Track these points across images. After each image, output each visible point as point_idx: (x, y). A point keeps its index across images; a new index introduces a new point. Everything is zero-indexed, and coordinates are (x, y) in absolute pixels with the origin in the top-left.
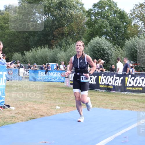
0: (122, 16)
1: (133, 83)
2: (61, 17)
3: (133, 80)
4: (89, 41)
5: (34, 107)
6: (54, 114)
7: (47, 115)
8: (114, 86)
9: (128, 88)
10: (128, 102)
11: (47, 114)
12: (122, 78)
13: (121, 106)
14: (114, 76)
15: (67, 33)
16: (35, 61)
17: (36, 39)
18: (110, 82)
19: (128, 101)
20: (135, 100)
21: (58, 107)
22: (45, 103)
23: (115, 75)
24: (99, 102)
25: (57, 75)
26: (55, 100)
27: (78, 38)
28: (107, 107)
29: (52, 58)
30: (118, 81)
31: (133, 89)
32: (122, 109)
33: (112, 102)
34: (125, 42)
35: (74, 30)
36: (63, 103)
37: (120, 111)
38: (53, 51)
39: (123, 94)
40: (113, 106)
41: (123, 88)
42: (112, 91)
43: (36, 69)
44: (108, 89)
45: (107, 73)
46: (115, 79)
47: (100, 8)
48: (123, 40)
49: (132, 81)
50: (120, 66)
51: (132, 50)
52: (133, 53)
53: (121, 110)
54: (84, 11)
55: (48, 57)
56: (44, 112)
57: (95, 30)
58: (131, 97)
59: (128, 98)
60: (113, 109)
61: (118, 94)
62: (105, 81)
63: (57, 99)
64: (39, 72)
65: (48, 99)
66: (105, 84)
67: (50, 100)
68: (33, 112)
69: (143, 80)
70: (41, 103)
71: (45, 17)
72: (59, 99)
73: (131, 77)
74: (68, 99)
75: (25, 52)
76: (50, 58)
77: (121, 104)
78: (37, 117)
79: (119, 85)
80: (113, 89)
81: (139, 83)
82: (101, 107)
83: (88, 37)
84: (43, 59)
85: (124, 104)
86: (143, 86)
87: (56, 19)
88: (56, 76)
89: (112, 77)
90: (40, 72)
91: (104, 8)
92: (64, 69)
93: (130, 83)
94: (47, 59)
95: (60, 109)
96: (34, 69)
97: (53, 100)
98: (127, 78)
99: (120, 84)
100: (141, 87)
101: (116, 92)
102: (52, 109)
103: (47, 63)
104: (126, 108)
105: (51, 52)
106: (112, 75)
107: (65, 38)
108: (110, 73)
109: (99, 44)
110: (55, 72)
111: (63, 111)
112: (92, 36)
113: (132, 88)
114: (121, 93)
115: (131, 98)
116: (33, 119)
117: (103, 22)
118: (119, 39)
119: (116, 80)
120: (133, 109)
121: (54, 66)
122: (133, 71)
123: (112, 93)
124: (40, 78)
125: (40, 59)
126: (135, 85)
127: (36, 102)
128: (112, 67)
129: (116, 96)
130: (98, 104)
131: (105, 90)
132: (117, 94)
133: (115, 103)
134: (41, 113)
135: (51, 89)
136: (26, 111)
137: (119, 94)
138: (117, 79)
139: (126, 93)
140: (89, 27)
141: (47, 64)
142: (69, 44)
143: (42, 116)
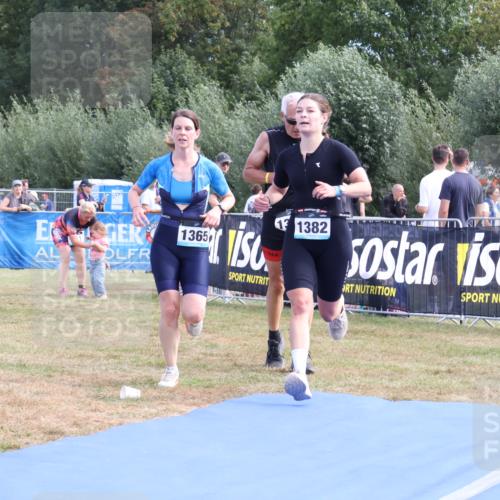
1: (495, 272)
3: (495, 256)
4: (283, 72)
5: (15, 391)
6: (111, 425)
7: (75, 429)
8: (402, 289)
9: (467, 297)
10: (471, 364)
11: (76, 424)
12: (439, 247)
13: (438, 381)
14: (399, 239)
15: (177, 27)
16: (17, 170)
18: (383, 266)
19: (472, 359)
21: (131, 392)
22: (70, 373)
23: (405, 234)
24: (331, 364)
25: (126, 236)
26: (115, 357)
27: (228, 53)
28: (371, 389)
29: (100, 155)
30: (419, 261)
31: (496, 298)
32: (440, 394)
33: (392, 363)
34: (455, 73)
35: (207, 16)
38: (109, 122)
39: (448, 326)
40: (398, 384)
42: (394, 312)
43: (24, 206)
44: (375, 302)
45: (368, 222)
46: (408, 252)
48: (444, 61)
49: (487, 263)
51: (490, 113)
52: (493, 125)
53: (438, 400)
55: (82, 152)
56: (63, 417)
57: (309, 14)
58: (486, 338)
60: (395, 399)
61: (422, 323)
62: (359, 265)
63: (126, 351)
64: (40, 223)
65: (82, 352)
66: (357, 275)
67: (92, 356)
68: (9, 414)
70: (49, 372)
72: (134, 350)
73: (485, 242)
76: (90, 153)
77: (437, 373)
78: (27, 440)
79: (427, 282)
80: (397, 301)
82: (339, 389)
83: (277, 50)
84: (59, 162)
85: (449, 372)
88: (121, 239)
89: (393, 244)
90: (45, 221)
93: (480, 272)
94: (80, 157)
95: (142, 399)
96: (15, 209)
97: (106, 358)
98: (466, 245)
99: (430, 277)
101: (415, 316)
102: (104, 398)
103: (78, 177)
104: (458, 392)
105: (97, 127)
106: (389, 234)
107: (162, 57)
108: (382, 222)
110: (117, 222)
111: (153, 411)
113: (488, 295)
114: (435, 320)
116: (10, 448)
118: (425, 59)
119: (410, 256)
121: (114, 192)
122: (493, 214)
123: (393, 322)
124: (45, 254)
125: (44, 161)
127: (22, 366)
128: (392, 195)
129: (411, 337)
130: (324, 371)
131: (358, 308)
132: (418, 324)
133: (406, 369)
134: (49, 421)
137: (427, 323)
138: (416, 254)
139: (463, 316)
141: (77, 183)
142: (184, 85)
143: (53, 433)
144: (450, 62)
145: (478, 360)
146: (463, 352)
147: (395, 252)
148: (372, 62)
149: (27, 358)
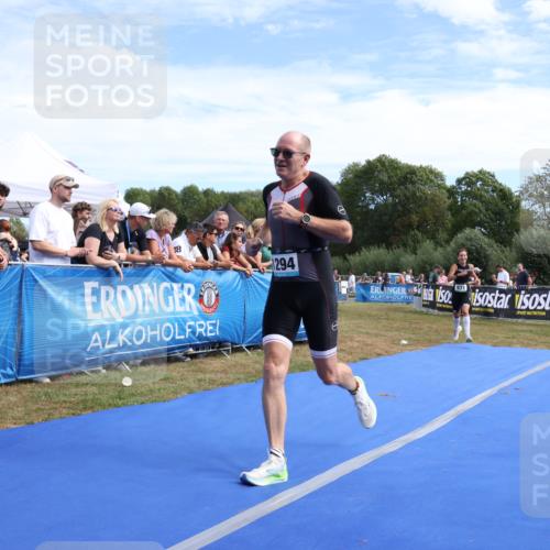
0: (504, 194)
1: (528, 304)
2: (408, 199)
3: (529, 298)
4: (454, 237)
5: (366, 341)
7: (386, 353)
8: (496, 310)
9: (519, 312)
10: (520, 335)
12: (509, 296)
13: (509, 340)
14: (495, 293)
15: (417, 223)
17: (365, 234)
18: (489, 302)
19: (520, 333)
20: (531, 331)
21: (404, 342)
22: (384, 336)
23: (497, 291)
25: (400, 292)
26: (398, 331)
28: (486, 343)
29: (392, 265)
30: (502, 300)
31: (529, 313)
32: (510, 345)
33: (493, 334)
34: (512, 237)
35: (427, 219)
36: (413, 336)
37: (508, 349)
38: (394, 254)
39: (512, 322)
40: (495, 341)
41: (511, 312)
42: (493, 317)
44: (485, 314)
45: (484, 287)
47: (468, 184)
48: (509, 233)
49: (526, 301)
50: (504, 277)
54: (445, 188)
55: (385, 264)
56: (382, 350)
57: (462, 219)
58: (525, 326)
59: (519, 328)
60: (494, 346)
62: (481, 301)
63: (402, 329)
64: (372, 287)
65: (387, 329)
66: (481, 305)
67: (390, 330)
68: (364, 348)
69: (545, 299)
70: (376, 335)
71: (380, 199)
72: (404, 329)
73: (525, 294)
74: (421, 329)
75: (347, 255)
77: (508, 338)
78: (371, 356)
80: (494, 314)
81: (539, 304)
83: (452, 230)
85: (513, 337)
86: (547, 308)
87: (400, 201)
89: (493, 294)
90: (374, 286)
91: (475, 183)
92: (411, 282)
93: (523, 304)
95: (408, 344)
97: (395, 331)
98: (518, 295)
99: (506, 306)
100: (543, 310)
101: (500, 319)
102: (395, 344)
104: (516, 344)
105: (390, 256)
106: (493, 291)
108: (489, 287)
109: (471, 240)
111: (412, 348)
112: (457, 228)
113: (526, 312)
115: (525, 328)
116: (365, 359)
117: (475, 206)
119: (499, 298)
120: (528, 345)
123: (493, 321)
124: (373, 297)
126: (531, 308)
127: (367, 333)
129: (499, 326)
131: (481, 316)
133: (498, 336)
135: (392, 315)
136: (352, 347)
138: (502, 298)
139: (517, 319)
140: (453, 215)
142: (418, 242)
143: (379, 355)
144: (511, 234)
145: (522, 334)
146: (516, 331)
147: (494, 297)
148: (484, 234)
149: (369, 331)
